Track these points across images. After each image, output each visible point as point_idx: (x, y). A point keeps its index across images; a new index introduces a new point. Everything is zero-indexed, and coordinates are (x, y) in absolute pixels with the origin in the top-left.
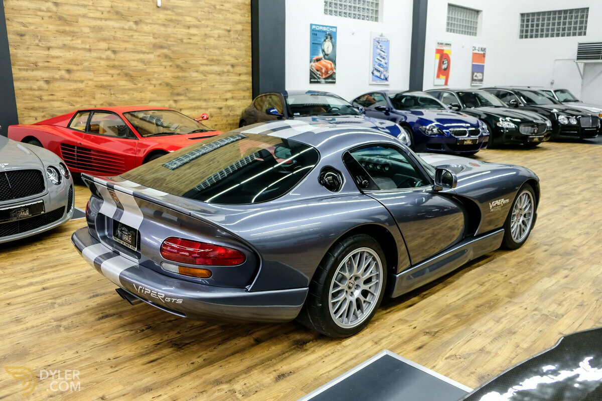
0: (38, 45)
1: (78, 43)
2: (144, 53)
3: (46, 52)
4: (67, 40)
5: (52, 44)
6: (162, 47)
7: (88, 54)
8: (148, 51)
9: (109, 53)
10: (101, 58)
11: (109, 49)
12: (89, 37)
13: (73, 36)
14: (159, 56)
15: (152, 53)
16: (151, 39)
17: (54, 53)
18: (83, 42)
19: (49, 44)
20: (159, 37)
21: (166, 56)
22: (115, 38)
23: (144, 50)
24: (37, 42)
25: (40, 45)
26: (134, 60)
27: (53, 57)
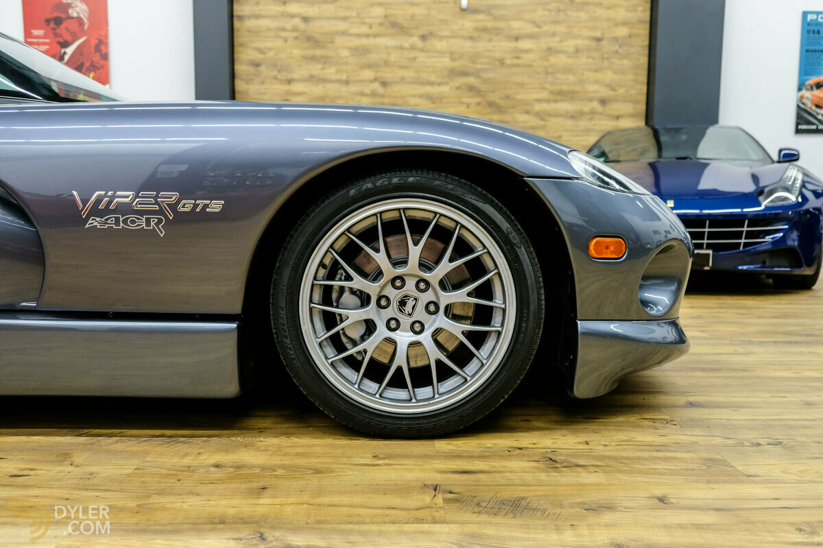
0: (275, 78)
1: (330, 72)
2: (431, 84)
3: (286, 87)
4: (316, 69)
5: (295, 76)
6: (464, 74)
7: (344, 89)
8: (439, 80)
9: (377, 86)
10: (362, 94)
11: (376, 80)
12: (347, 63)
13: (325, 63)
14: (458, 88)
15: (446, 83)
16: (446, 62)
17: (297, 87)
18: (338, 71)
19: (290, 76)
20: (461, 58)
21: (471, 88)
22: (387, 63)
23: (433, 78)
24: (275, 73)
25: (279, 77)
26: (414, 96)
27: (295, 94)
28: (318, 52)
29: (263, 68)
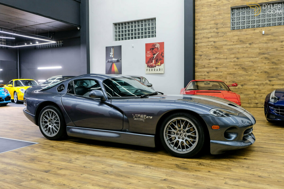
0: (206, 59)
1: (222, 56)
2: (253, 57)
3: (209, 61)
4: (217, 56)
5: (211, 58)
6: (264, 54)
7: (225, 61)
8: (255, 56)
9: (235, 59)
10: (231, 62)
11: (235, 57)
12: (226, 53)
13: (220, 54)
14: (262, 58)
15: (258, 57)
16: (258, 51)
17: (211, 61)
18: (224, 56)
19: (210, 58)
20: (262, 49)
21: (266, 58)
22: (238, 52)
23: (253, 56)
24: (206, 57)
25: (207, 58)
26: (247, 61)
27: (211, 63)
28: (218, 51)
29: (202, 56)
